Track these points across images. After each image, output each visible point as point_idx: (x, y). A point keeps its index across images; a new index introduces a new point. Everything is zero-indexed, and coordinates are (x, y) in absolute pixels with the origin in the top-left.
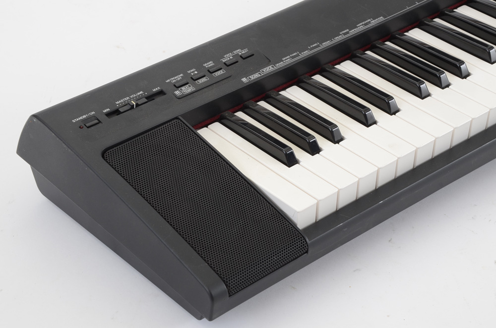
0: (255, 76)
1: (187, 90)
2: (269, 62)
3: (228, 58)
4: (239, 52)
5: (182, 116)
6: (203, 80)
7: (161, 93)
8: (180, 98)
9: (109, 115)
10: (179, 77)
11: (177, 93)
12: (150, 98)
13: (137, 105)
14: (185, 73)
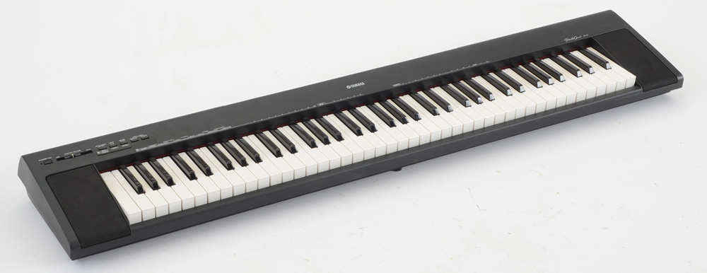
0: (145, 149)
1: (104, 152)
2: (156, 142)
3: (135, 138)
4: (142, 136)
5: (96, 164)
6: (116, 148)
7: (90, 152)
8: (99, 155)
9: (58, 159)
10: (103, 145)
11: (98, 153)
12: (82, 154)
13: (75, 156)
14: (107, 144)
